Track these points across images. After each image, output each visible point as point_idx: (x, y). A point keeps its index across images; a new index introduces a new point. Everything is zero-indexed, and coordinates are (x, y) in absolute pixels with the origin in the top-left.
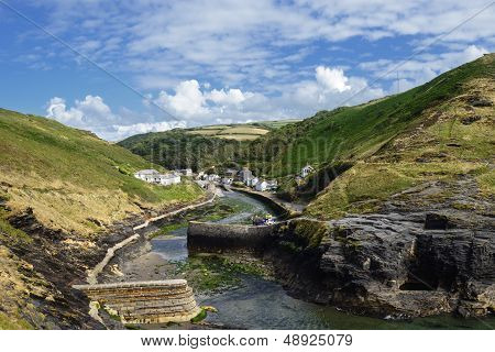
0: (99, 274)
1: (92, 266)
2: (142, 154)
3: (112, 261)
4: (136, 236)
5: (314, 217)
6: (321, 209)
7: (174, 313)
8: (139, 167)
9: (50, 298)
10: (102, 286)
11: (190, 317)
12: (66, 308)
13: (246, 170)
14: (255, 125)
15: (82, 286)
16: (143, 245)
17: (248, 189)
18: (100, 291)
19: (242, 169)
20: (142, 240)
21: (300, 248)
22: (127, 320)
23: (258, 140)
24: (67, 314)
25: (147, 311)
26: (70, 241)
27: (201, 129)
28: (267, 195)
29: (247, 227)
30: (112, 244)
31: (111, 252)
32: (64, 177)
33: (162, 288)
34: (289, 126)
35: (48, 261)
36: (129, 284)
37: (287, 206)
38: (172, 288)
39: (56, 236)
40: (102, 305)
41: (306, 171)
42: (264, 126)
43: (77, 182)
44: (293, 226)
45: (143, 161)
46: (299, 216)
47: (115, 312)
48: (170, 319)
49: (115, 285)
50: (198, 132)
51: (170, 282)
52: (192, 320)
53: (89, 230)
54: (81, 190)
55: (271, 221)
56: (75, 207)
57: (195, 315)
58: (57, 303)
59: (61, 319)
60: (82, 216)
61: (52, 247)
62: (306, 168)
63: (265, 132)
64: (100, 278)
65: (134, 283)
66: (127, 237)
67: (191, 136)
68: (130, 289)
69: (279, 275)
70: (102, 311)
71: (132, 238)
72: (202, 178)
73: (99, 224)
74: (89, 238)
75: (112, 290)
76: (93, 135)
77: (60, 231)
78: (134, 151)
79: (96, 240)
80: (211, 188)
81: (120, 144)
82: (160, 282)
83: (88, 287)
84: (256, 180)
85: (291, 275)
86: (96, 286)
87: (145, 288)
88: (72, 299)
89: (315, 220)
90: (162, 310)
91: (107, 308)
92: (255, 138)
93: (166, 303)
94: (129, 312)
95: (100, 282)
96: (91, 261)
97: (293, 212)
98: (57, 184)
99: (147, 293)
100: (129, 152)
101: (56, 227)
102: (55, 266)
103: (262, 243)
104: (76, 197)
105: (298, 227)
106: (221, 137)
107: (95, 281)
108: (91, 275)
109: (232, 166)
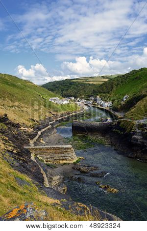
0: (35, 142)
1: (32, 139)
2: (52, 90)
3: (40, 137)
4: (50, 126)
5: (129, 119)
6: (132, 115)
7: (66, 159)
8: (51, 96)
9: (15, 152)
10: (36, 147)
11: (73, 161)
12: (21, 156)
13: (98, 98)
14: (102, 77)
15: (28, 147)
16: (53, 130)
17: (99, 106)
18: (35, 149)
19: (96, 97)
20: (52, 128)
21: (122, 133)
22: (47, 162)
23: (104, 83)
24: (22, 158)
25: (55, 158)
26: (23, 128)
27: (78, 79)
28: (108, 109)
29: (99, 123)
30: (40, 130)
31: (39, 133)
32: (20, 100)
33: (61, 149)
34: (118, 77)
35: (14, 136)
36: (47, 147)
37: (117, 114)
38: (65, 149)
39: (17, 126)
40: (36, 155)
41: (126, 98)
42: (106, 77)
43: (25, 103)
44: (119, 123)
45: (53, 94)
46: (122, 118)
47: (42, 158)
48: (65, 162)
49: (41, 147)
50: (77, 80)
51: (65, 146)
52: (74, 163)
53: (30, 124)
54: (27, 106)
55: (109, 120)
56: (24, 113)
57: (75, 161)
58: (18, 154)
59: (19, 160)
60: (27, 117)
61: (15, 131)
62: (126, 96)
63: (107, 80)
64: (35, 144)
65: (49, 146)
66: (46, 127)
67: (74, 82)
68: (47, 149)
69: (112, 145)
70: (36, 158)
71: (48, 127)
72: (79, 101)
73: (34, 121)
74: (30, 127)
75: (40, 149)
76: (31, 82)
77: (18, 124)
78: (49, 89)
79: (33, 128)
80: (82, 105)
81: (43, 86)
82: (60, 146)
83: (30, 147)
84: (103, 102)
85: (118, 144)
86: (34, 147)
87: (54, 149)
88: (24, 152)
89: (129, 120)
90: (61, 158)
91: (38, 156)
92: (102, 83)
93: (63, 155)
94: (47, 159)
95: (35, 145)
96: (32, 136)
97: (119, 117)
98: (17, 104)
99: (55, 151)
100: (47, 90)
101: (17, 122)
102: (17, 139)
103: (105, 130)
104: (25, 109)
105: (121, 123)
106: (87, 83)
107: (33, 145)
108: (31, 142)
109: (92, 96)
